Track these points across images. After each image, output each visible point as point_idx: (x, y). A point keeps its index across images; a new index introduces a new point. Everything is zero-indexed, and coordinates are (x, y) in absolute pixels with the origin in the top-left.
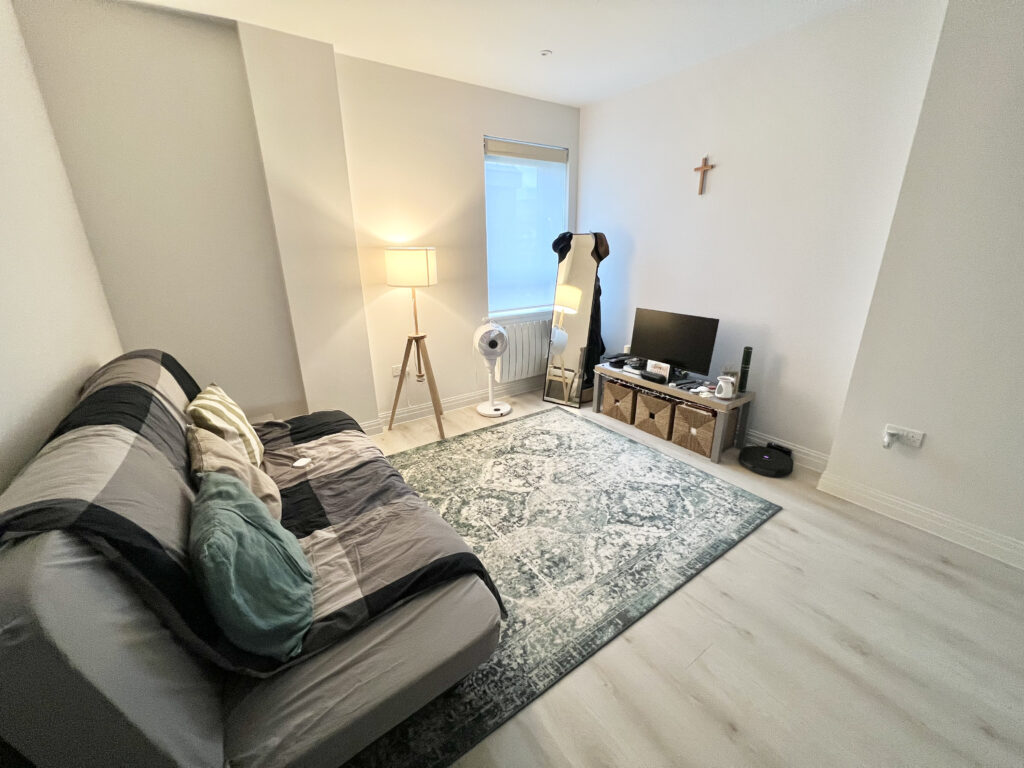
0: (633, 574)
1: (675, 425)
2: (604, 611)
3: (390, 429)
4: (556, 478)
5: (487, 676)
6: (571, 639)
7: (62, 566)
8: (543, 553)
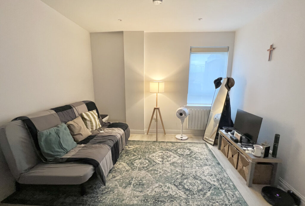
0: (156, 200)
1: (239, 163)
2: (134, 203)
3: (147, 134)
4: (173, 164)
5: (92, 197)
6: (118, 203)
7: (18, 125)
8: (141, 180)
